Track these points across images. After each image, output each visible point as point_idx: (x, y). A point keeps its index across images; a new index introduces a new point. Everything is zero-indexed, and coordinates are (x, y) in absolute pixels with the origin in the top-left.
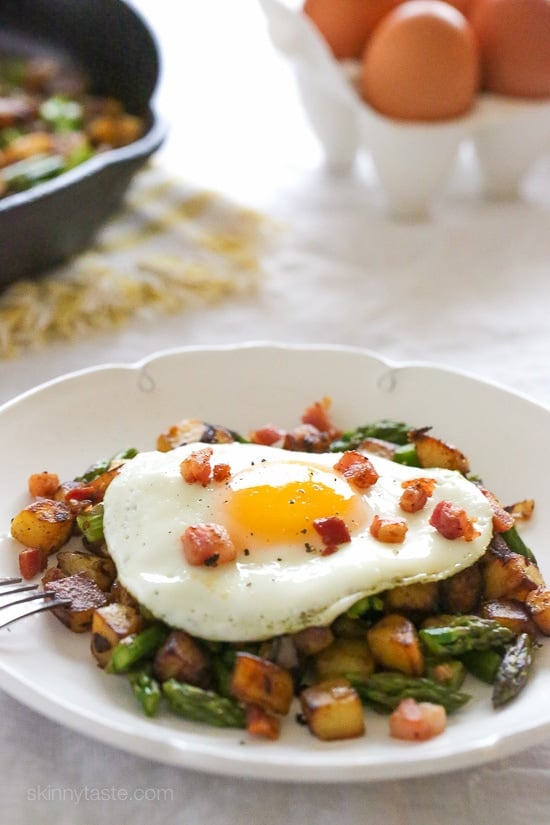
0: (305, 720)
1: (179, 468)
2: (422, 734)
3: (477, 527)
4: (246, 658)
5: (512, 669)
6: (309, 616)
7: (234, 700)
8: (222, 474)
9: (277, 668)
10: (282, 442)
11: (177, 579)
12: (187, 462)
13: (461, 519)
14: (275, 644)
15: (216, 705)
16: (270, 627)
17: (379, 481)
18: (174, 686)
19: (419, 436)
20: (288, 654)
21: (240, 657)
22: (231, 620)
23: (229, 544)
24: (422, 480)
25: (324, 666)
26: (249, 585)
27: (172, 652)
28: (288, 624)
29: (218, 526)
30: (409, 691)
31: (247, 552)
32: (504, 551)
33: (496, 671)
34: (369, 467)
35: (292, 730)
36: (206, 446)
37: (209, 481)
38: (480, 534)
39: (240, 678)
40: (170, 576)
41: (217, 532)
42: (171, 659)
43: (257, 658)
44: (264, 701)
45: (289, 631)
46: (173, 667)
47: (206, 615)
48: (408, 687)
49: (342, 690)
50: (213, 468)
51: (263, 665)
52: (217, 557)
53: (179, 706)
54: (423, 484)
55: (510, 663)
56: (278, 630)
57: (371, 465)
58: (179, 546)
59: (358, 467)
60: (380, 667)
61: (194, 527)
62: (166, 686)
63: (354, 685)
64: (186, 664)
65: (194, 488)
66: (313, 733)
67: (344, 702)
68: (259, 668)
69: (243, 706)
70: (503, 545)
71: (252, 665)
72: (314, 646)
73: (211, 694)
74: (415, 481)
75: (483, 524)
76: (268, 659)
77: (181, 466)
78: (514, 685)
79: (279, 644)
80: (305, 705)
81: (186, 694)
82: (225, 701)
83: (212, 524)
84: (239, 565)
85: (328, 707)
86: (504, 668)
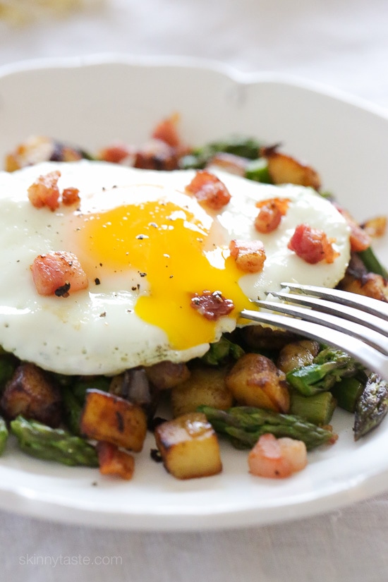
0: (161, 455)
1: (27, 193)
2: (282, 472)
3: (335, 248)
4: (96, 393)
5: (373, 399)
6: (165, 350)
7: (84, 437)
8: (71, 198)
9: (129, 404)
10: (130, 160)
11: (27, 311)
12: (35, 187)
13: (323, 243)
14: (127, 377)
15: (66, 443)
16: (123, 359)
17: (232, 200)
18: (22, 424)
19: (271, 153)
20: (140, 388)
21: (90, 393)
22: (84, 352)
23: (81, 272)
24: (277, 200)
25: (179, 399)
26: (104, 315)
27: (20, 388)
28: (142, 355)
29: (68, 254)
30: (269, 428)
31: (97, 282)
32: (360, 272)
33: (358, 400)
34: (222, 188)
35: (146, 467)
36: (54, 167)
37: (58, 206)
38: (339, 254)
39: (91, 415)
40: (20, 307)
41: (67, 260)
42: (20, 395)
43: (108, 395)
44: (116, 440)
45: (143, 364)
46: (21, 403)
47: (59, 348)
48: (267, 423)
49: (198, 425)
50: (61, 192)
51: (115, 401)
52: (68, 286)
53: (28, 445)
54: (278, 204)
55: (371, 392)
56: (132, 363)
57: (223, 185)
58: (29, 275)
59: (210, 188)
60: (237, 401)
61: (43, 256)
62: (13, 424)
63: (210, 419)
64: (34, 400)
65: (44, 213)
66: (168, 470)
67: (201, 439)
68: (111, 404)
69: (94, 443)
70: (359, 265)
71: (103, 402)
72: (169, 380)
73: (61, 432)
74: (270, 201)
75: (340, 244)
76: (120, 395)
77: (29, 190)
78: (377, 416)
79: (131, 379)
80: (160, 441)
81: (36, 433)
82: (76, 439)
83: (62, 253)
84: (92, 295)
85: (184, 444)
86: (365, 397)
